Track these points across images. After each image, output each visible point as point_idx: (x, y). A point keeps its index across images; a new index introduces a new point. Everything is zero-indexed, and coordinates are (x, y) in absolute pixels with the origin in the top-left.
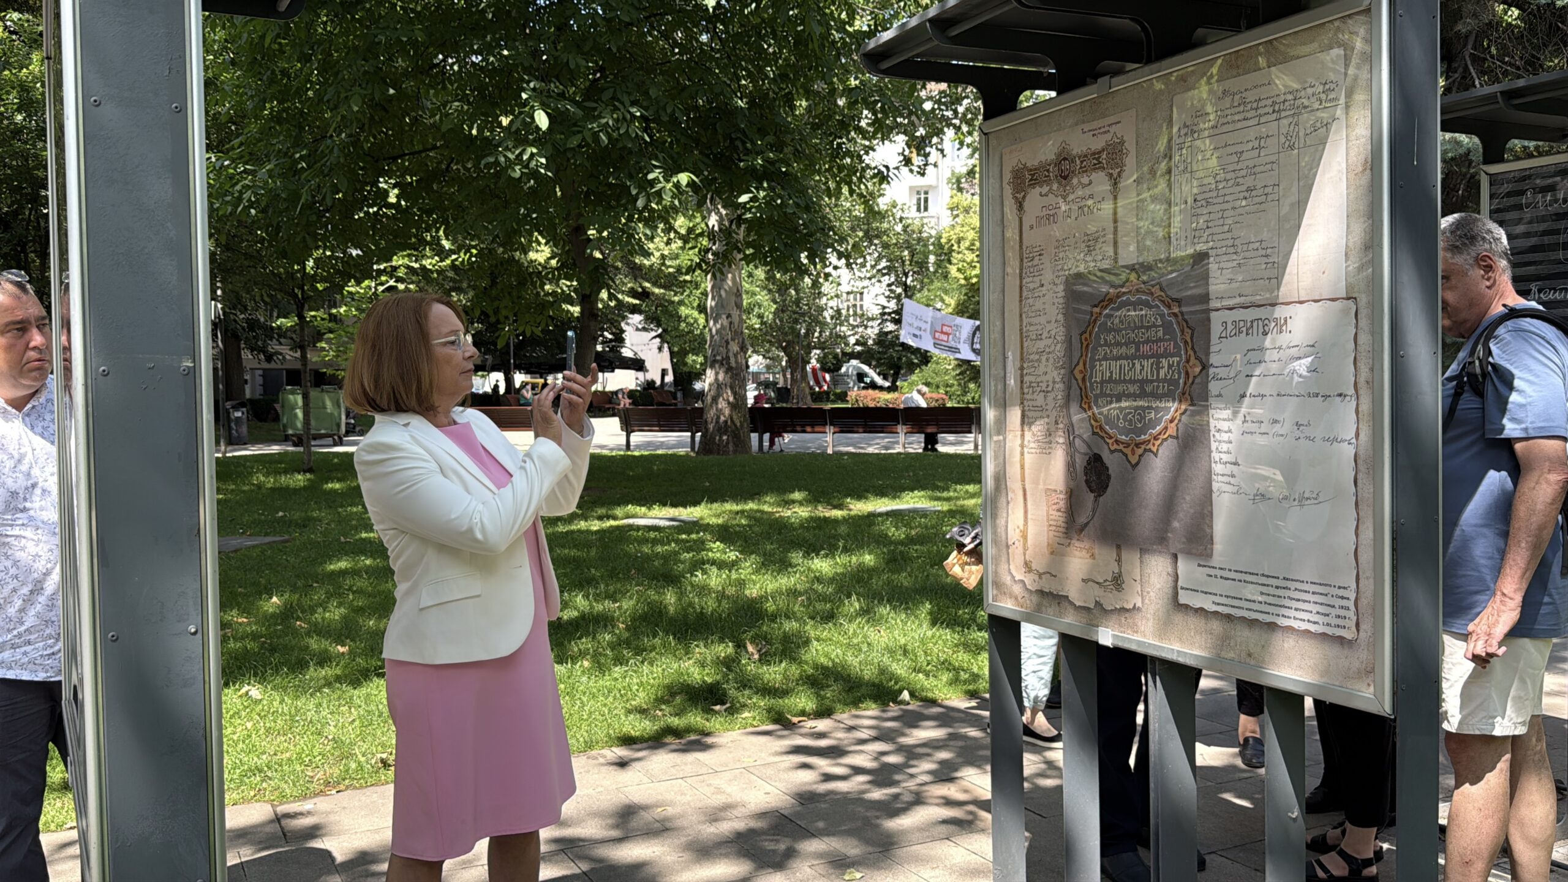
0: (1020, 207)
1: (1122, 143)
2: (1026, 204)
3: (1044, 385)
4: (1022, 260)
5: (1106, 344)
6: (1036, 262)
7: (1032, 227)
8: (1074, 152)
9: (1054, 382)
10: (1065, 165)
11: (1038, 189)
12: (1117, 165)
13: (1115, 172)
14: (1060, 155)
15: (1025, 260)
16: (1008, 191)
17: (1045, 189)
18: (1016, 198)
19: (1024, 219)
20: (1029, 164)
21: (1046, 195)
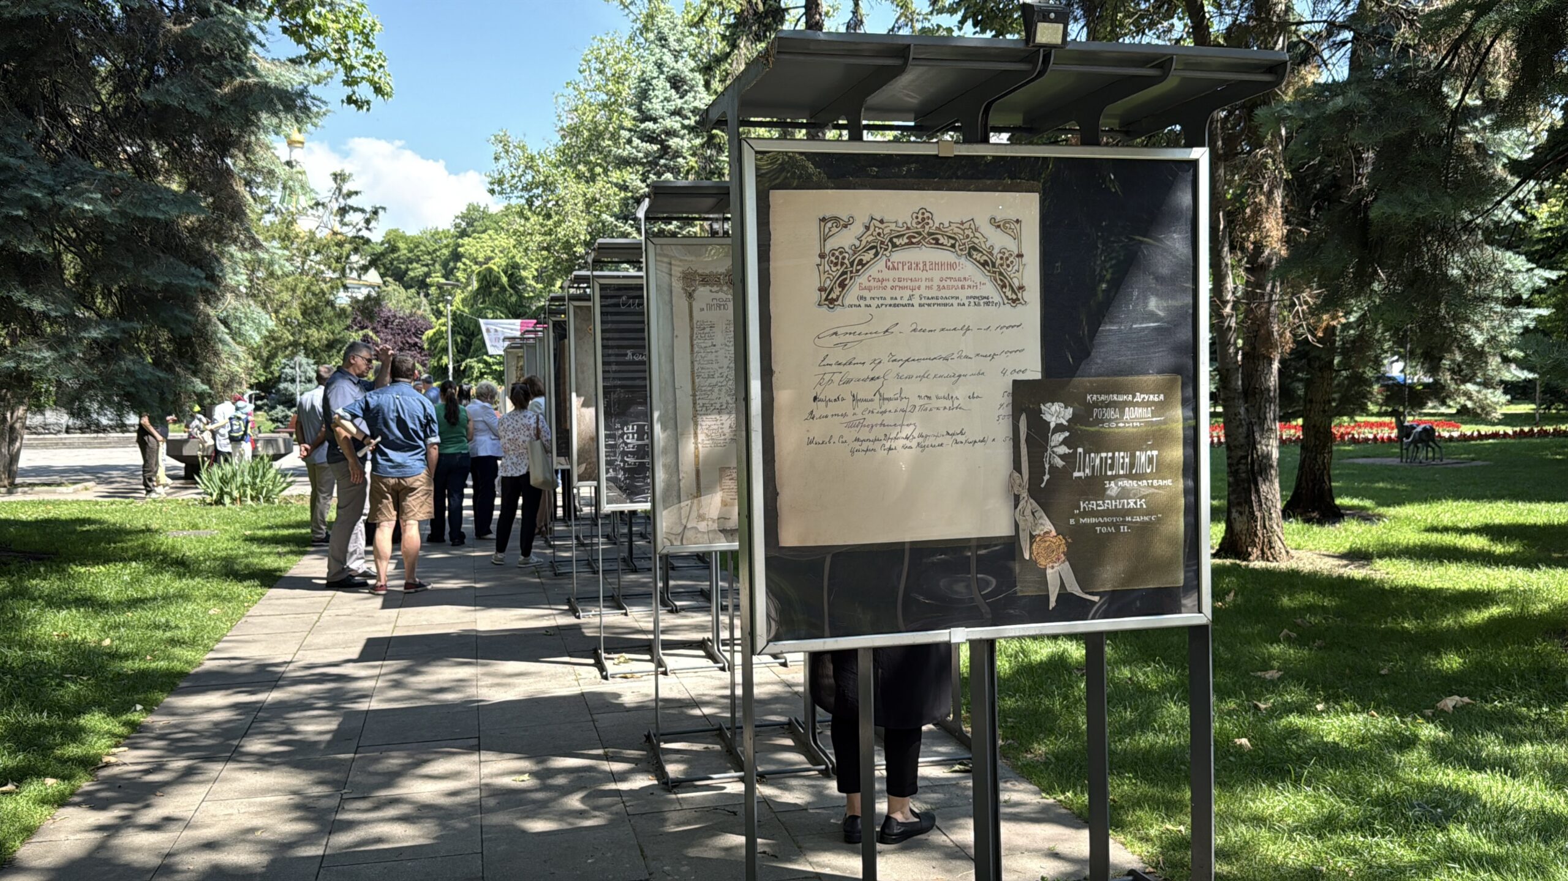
0: (690, 296)
2: (695, 295)
3: (718, 406)
4: (692, 329)
6: (707, 330)
7: (702, 310)
9: (727, 403)
11: (708, 288)
15: (695, 330)
16: (677, 286)
17: (715, 288)
18: (686, 291)
19: (694, 303)
20: (700, 271)
21: (717, 292)
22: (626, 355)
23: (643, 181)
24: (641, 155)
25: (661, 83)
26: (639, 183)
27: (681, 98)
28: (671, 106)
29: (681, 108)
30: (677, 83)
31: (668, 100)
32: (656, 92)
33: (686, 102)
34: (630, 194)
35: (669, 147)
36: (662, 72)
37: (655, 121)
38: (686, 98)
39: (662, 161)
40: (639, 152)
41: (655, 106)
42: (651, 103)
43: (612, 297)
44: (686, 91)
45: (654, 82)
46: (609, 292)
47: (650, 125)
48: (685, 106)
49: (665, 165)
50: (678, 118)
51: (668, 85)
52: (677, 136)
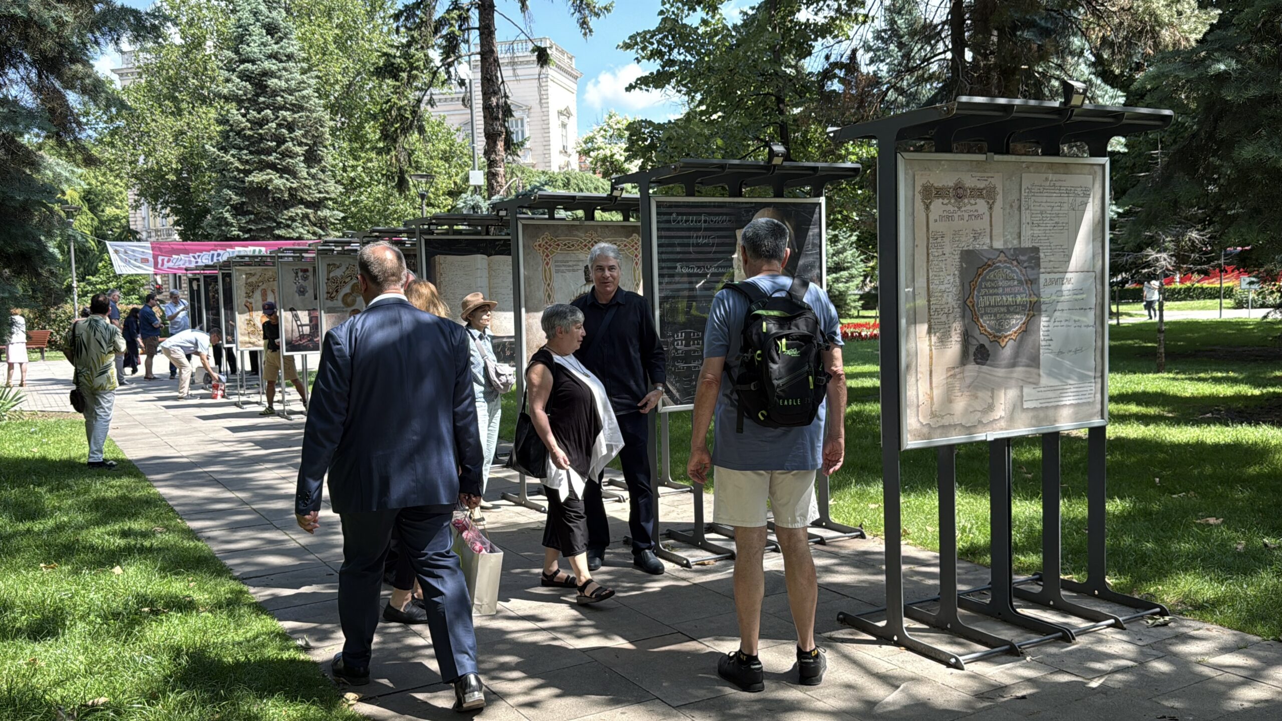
0: (927, 208)
1: (995, 188)
2: (932, 207)
3: (946, 310)
5: (986, 287)
6: (939, 240)
8: (967, 186)
10: (960, 191)
11: (941, 200)
12: (992, 198)
13: (991, 202)
14: (956, 185)
15: (931, 240)
16: (918, 197)
17: (946, 201)
18: (925, 203)
19: (930, 215)
20: (936, 185)
21: (946, 204)
22: (676, 268)
23: (244, 116)
24: (241, 92)
25: (257, 30)
26: (240, 117)
27: (276, 43)
28: (268, 50)
29: (277, 52)
30: (271, 29)
31: (264, 44)
32: (254, 38)
33: (281, 48)
34: (228, 128)
35: (266, 86)
36: (258, 20)
37: (253, 62)
38: (282, 43)
39: (262, 99)
40: (240, 90)
41: (253, 48)
42: (248, 45)
43: (665, 214)
44: (281, 39)
45: (251, 27)
46: (663, 210)
47: (249, 66)
48: (281, 51)
49: (264, 103)
50: (274, 61)
51: (264, 31)
52: (276, 77)
